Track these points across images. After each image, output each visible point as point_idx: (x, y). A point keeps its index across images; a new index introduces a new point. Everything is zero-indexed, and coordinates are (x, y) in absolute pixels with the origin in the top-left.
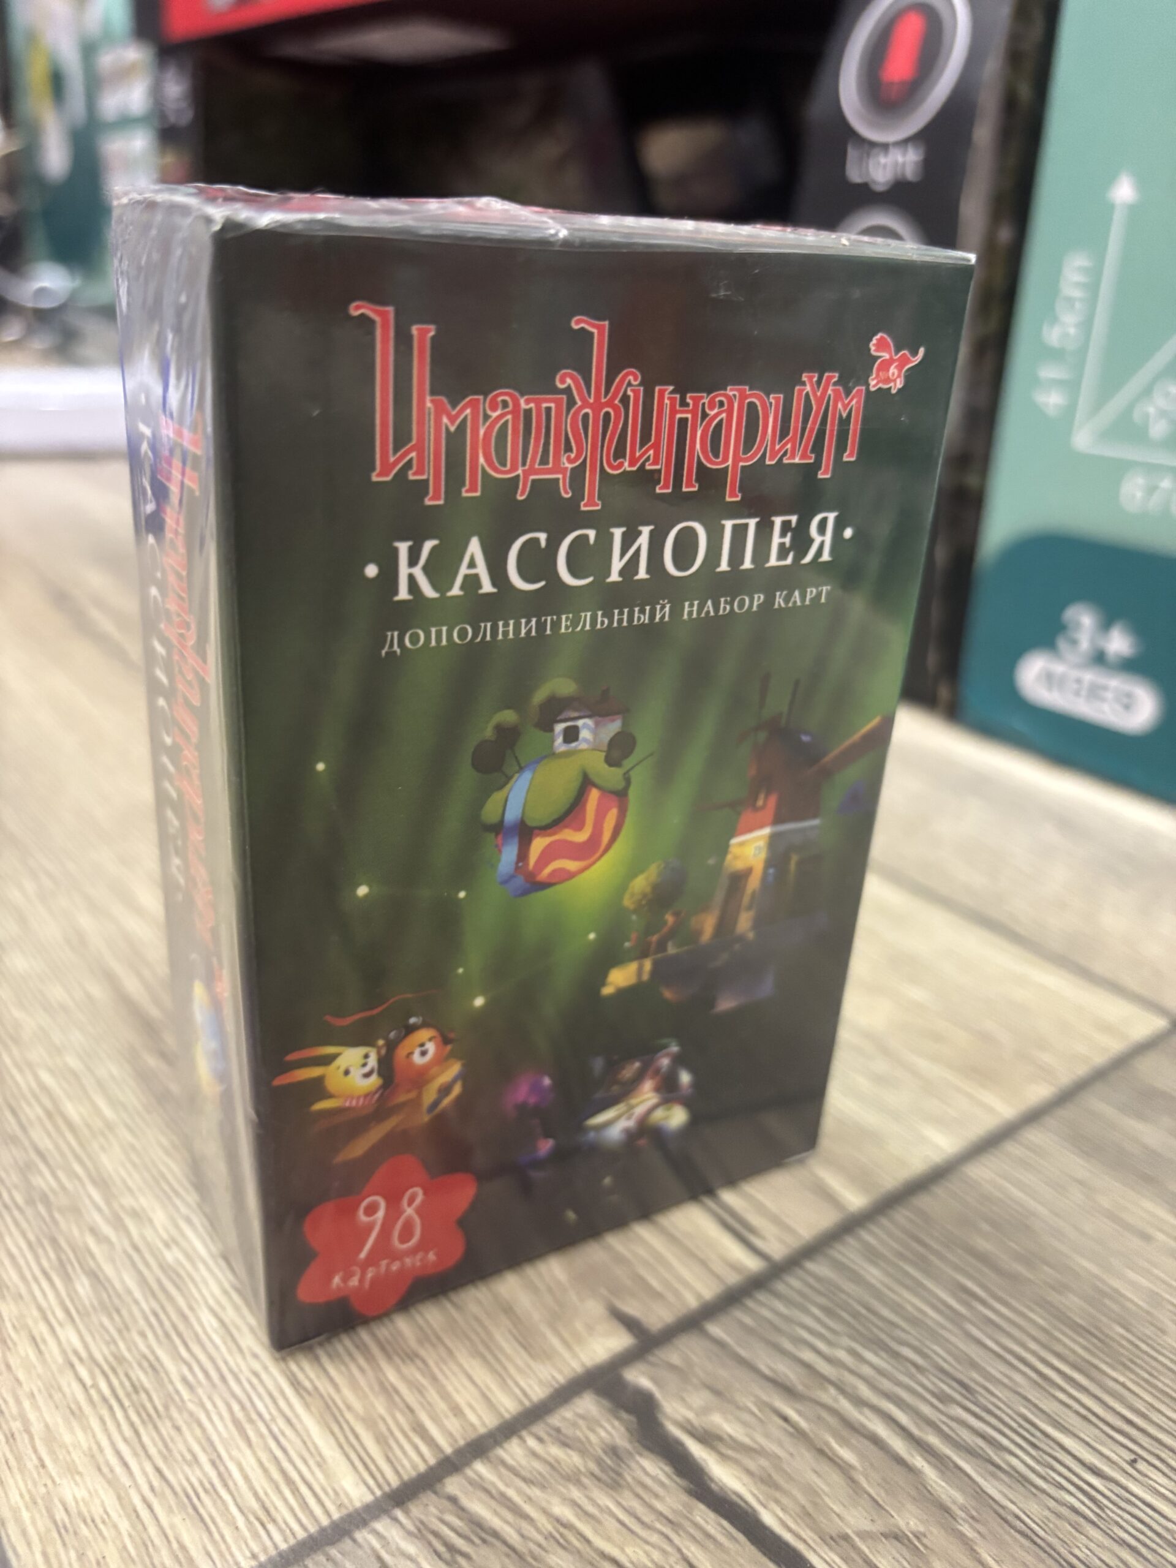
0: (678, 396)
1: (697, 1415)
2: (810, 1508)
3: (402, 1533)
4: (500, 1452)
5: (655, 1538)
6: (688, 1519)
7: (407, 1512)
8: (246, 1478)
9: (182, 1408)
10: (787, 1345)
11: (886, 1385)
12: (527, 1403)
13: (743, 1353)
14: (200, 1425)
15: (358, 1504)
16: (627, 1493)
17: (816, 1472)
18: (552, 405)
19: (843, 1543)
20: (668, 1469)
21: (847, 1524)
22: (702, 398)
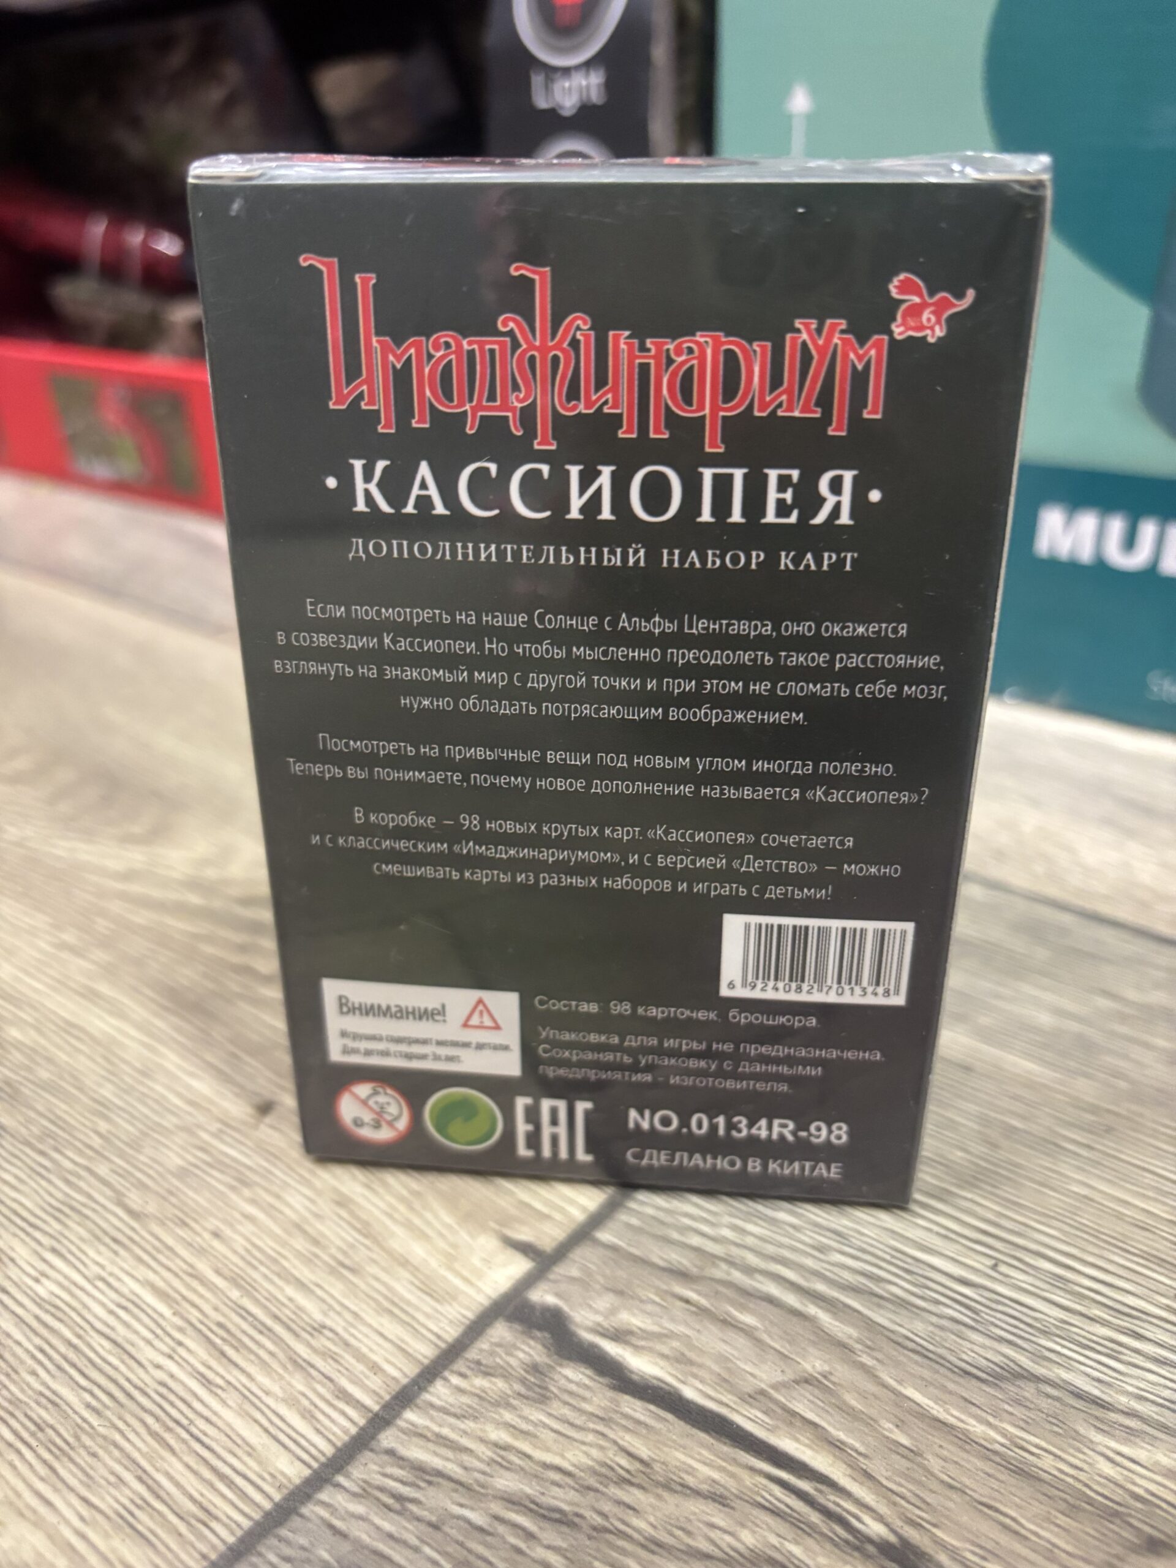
1: (606, 1317)
2: (726, 1375)
3: (346, 1496)
4: (426, 1396)
6: (616, 1412)
7: (348, 1476)
8: (178, 1485)
9: (94, 1434)
10: (675, 1235)
11: (770, 1249)
12: (443, 1345)
13: (637, 1252)
14: (116, 1446)
15: (297, 1481)
16: (556, 1404)
17: (724, 1341)
19: (758, 1397)
20: (589, 1372)
21: (761, 1380)
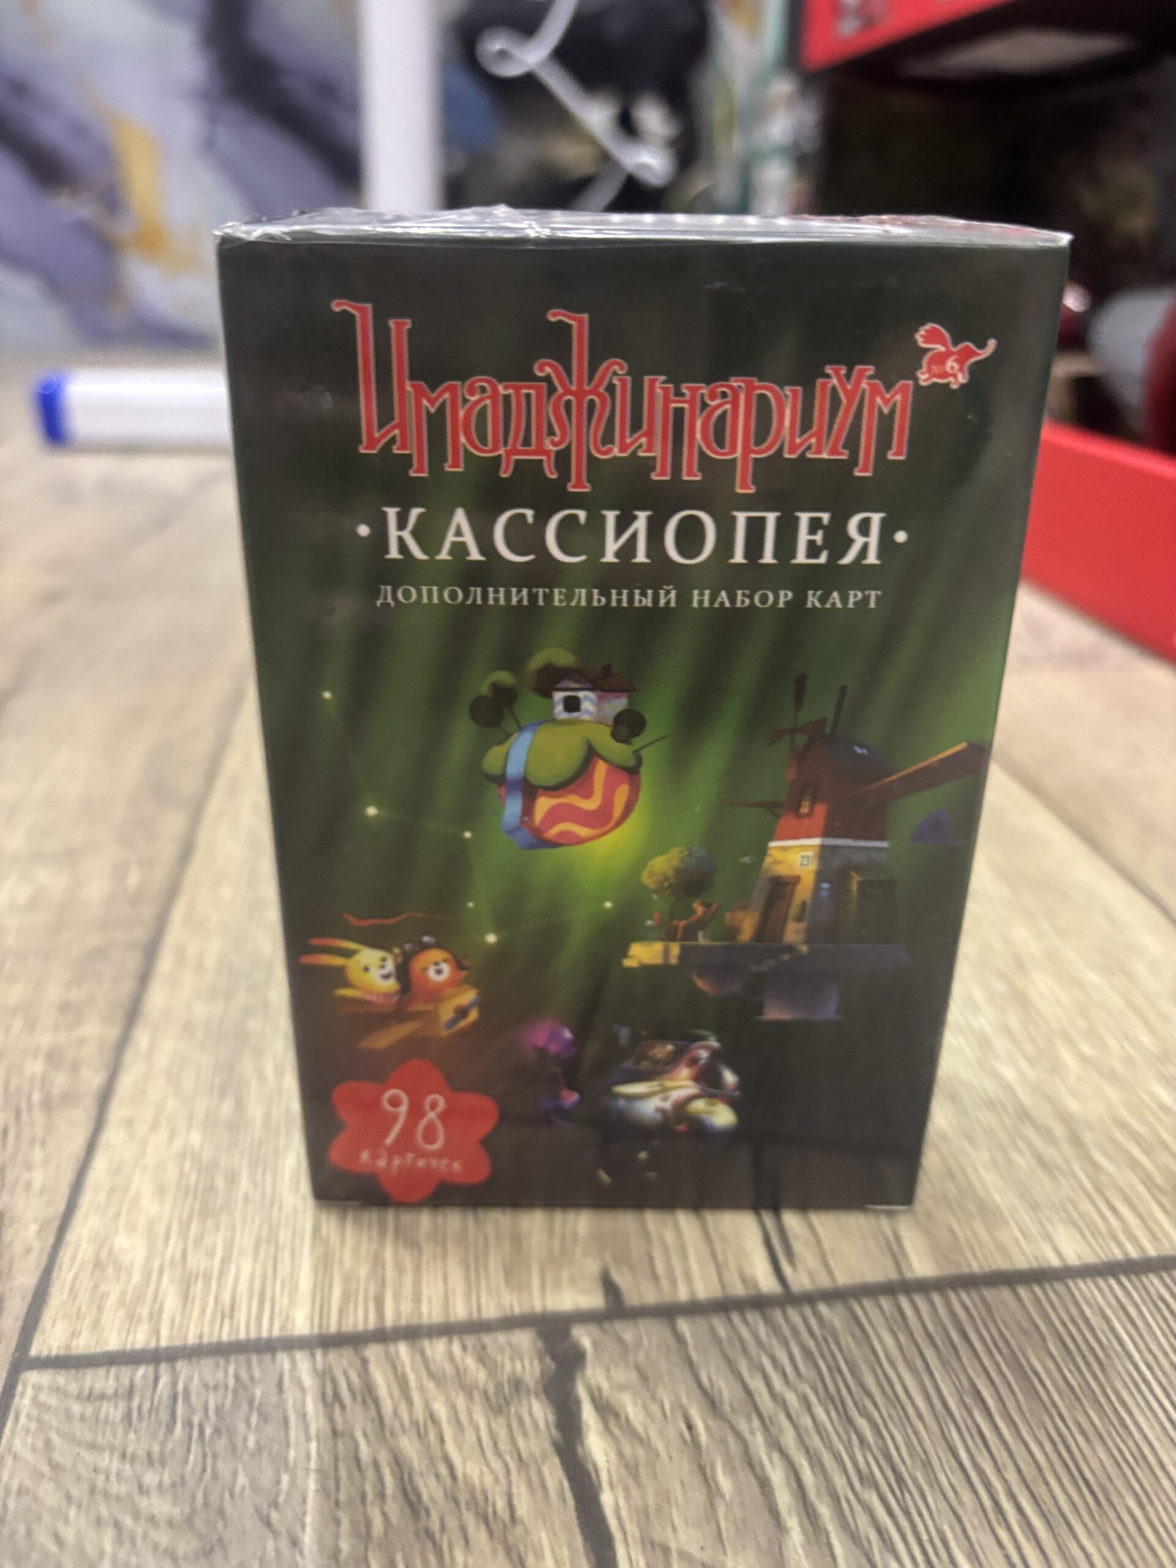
0: (671, 386)
2: (652, 1509)
3: (311, 1368)
4: (426, 1343)
5: (497, 1465)
7: (325, 1355)
8: (236, 1281)
9: (230, 1213)
13: (694, 1354)
14: (234, 1231)
15: (296, 1333)
16: (502, 1421)
17: (682, 1483)
18: (532, 392)
19: (659, 1552)
20: (551, 1418)
21: (676, 1540)
22: (701, 388)
